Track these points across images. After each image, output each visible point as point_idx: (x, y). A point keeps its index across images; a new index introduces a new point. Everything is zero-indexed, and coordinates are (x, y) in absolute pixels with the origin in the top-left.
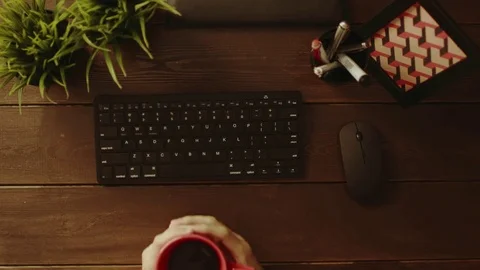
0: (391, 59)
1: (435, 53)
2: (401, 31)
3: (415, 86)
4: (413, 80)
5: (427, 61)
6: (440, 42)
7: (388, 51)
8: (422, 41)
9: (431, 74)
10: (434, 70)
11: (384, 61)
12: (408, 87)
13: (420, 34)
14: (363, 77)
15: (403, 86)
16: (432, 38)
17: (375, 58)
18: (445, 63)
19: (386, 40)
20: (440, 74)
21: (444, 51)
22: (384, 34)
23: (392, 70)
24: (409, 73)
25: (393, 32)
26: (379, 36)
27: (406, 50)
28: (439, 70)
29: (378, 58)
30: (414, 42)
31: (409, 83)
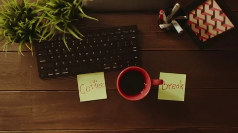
0: (197, 25)
1: (219, 24)
2: (203, 11)
3: (208, 40)
4: (207, 37)
5: (215, 27)
6: (221, 18)
7: (195, 21)
8: (213, 17)
9: (216, 34)
10: (218, 32)
11: (193, 26)
12: (204, 40)
13: (212, 14)
14: (181, 31)
15: (202, 39)
16: (218, 16)
17: (189, 24)
18: (223, 29)
19: (195, 16)
20: (220, 34)
21: (223, 23)
22: (194, 13)
23: (197, 31)
24: (205, 33)
25: (199, 12)
27: (205, 21)
28: (220, 32)
30: (209, 18)
31: (205, 38)
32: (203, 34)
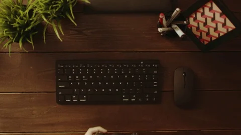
0: (198, 28)
1: (220, 26)
2: (203, 14)
3: (209, 42)
4: (209, 39)
5: (216, 29)
6: (222, 20)
7: (196, 24)
8: (213, 19)
9: (217, 36)
10: (219, 34)
11: (194, 29)
12: (206, 43)
13: (212, 16)
14: (183, 35)
15: (204, 42)
16: (218, 18)
17: (190, 28)
18: (225, 31)
19: (195, 19)
20: (222, 36)
21: (224, 25)
22: (194, 16)
23: (198, 34)
24: (207, 36)
25: (199, 15)
26: (192, 17)
27: (205, 24)
28: (221, 34)
29: (191, 28)
30: (209, 20)
31: (206, 41)
32: (204, 37)
